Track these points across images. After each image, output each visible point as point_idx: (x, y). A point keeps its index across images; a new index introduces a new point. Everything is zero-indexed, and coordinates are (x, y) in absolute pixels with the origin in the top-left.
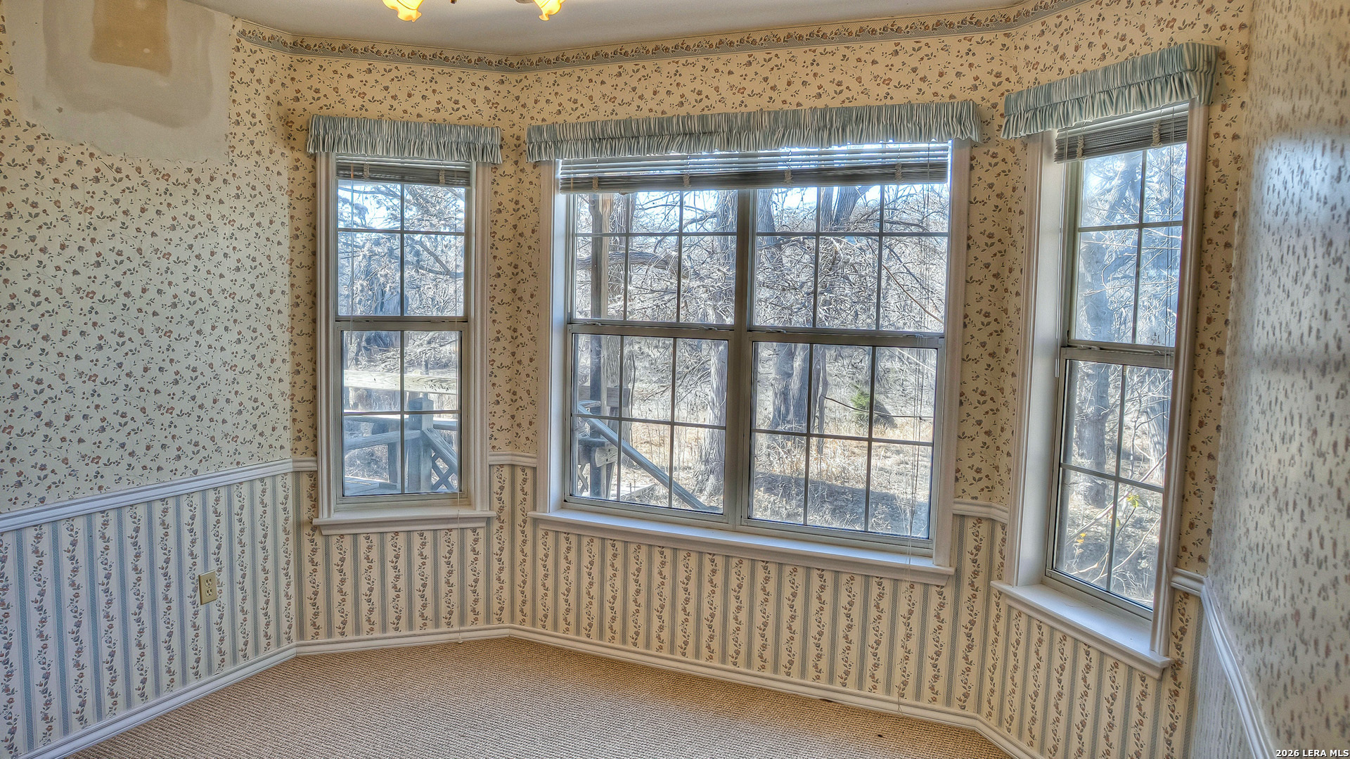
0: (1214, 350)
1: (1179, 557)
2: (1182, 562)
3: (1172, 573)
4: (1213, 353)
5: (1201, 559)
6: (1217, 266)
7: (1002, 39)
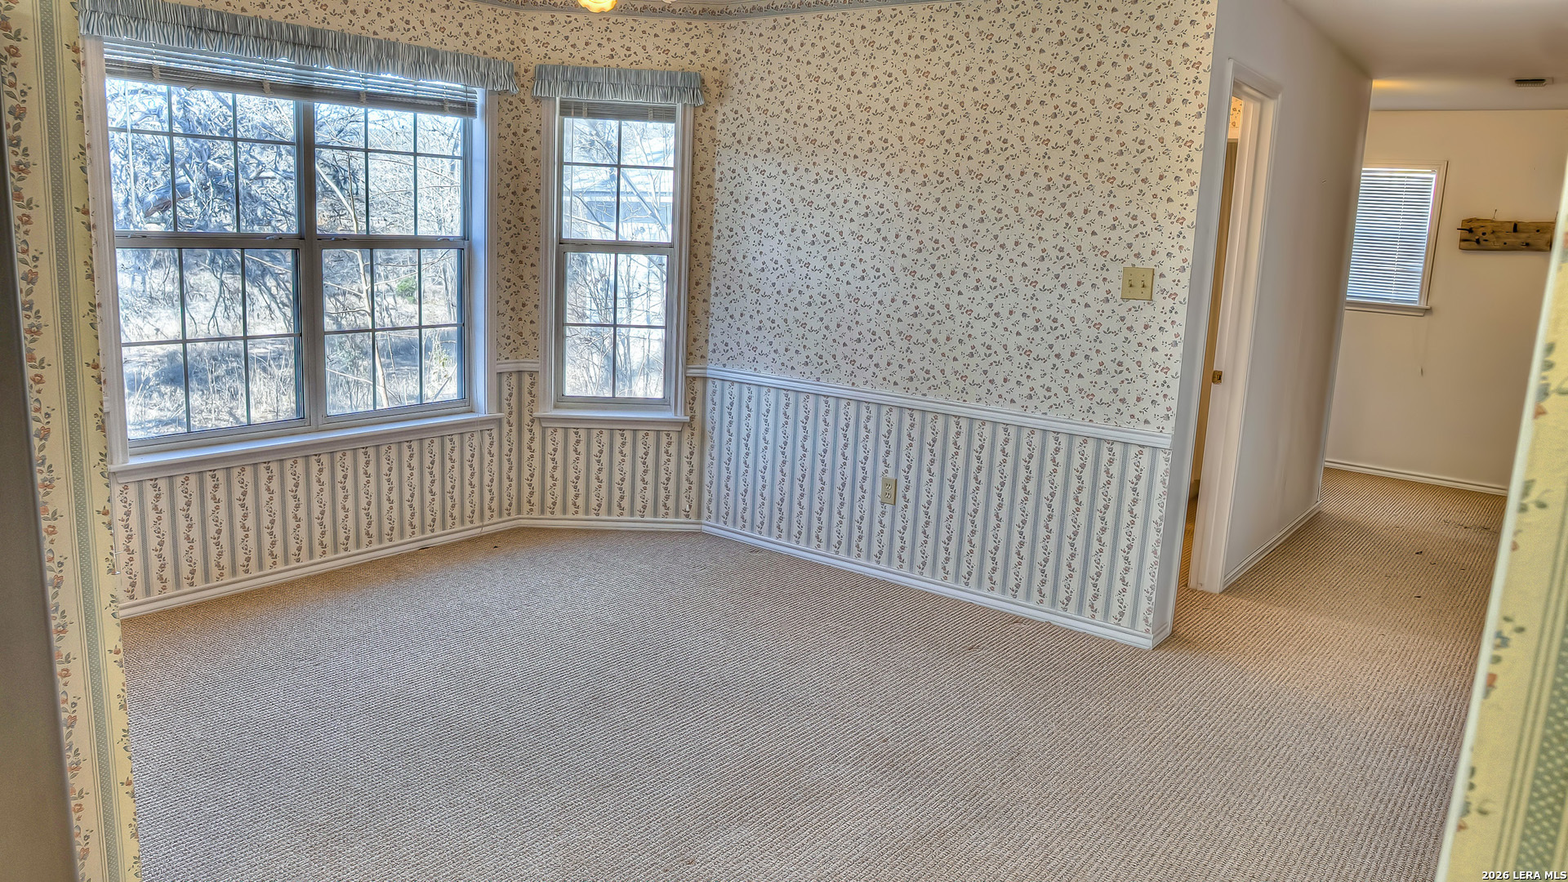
0: (703, 243)
1: (687, 359)
2: (690, 361)
3: (686, 368)
4: (703, 245)
5: (702, 357)
6: (703, 198)
7: (513, 17)
